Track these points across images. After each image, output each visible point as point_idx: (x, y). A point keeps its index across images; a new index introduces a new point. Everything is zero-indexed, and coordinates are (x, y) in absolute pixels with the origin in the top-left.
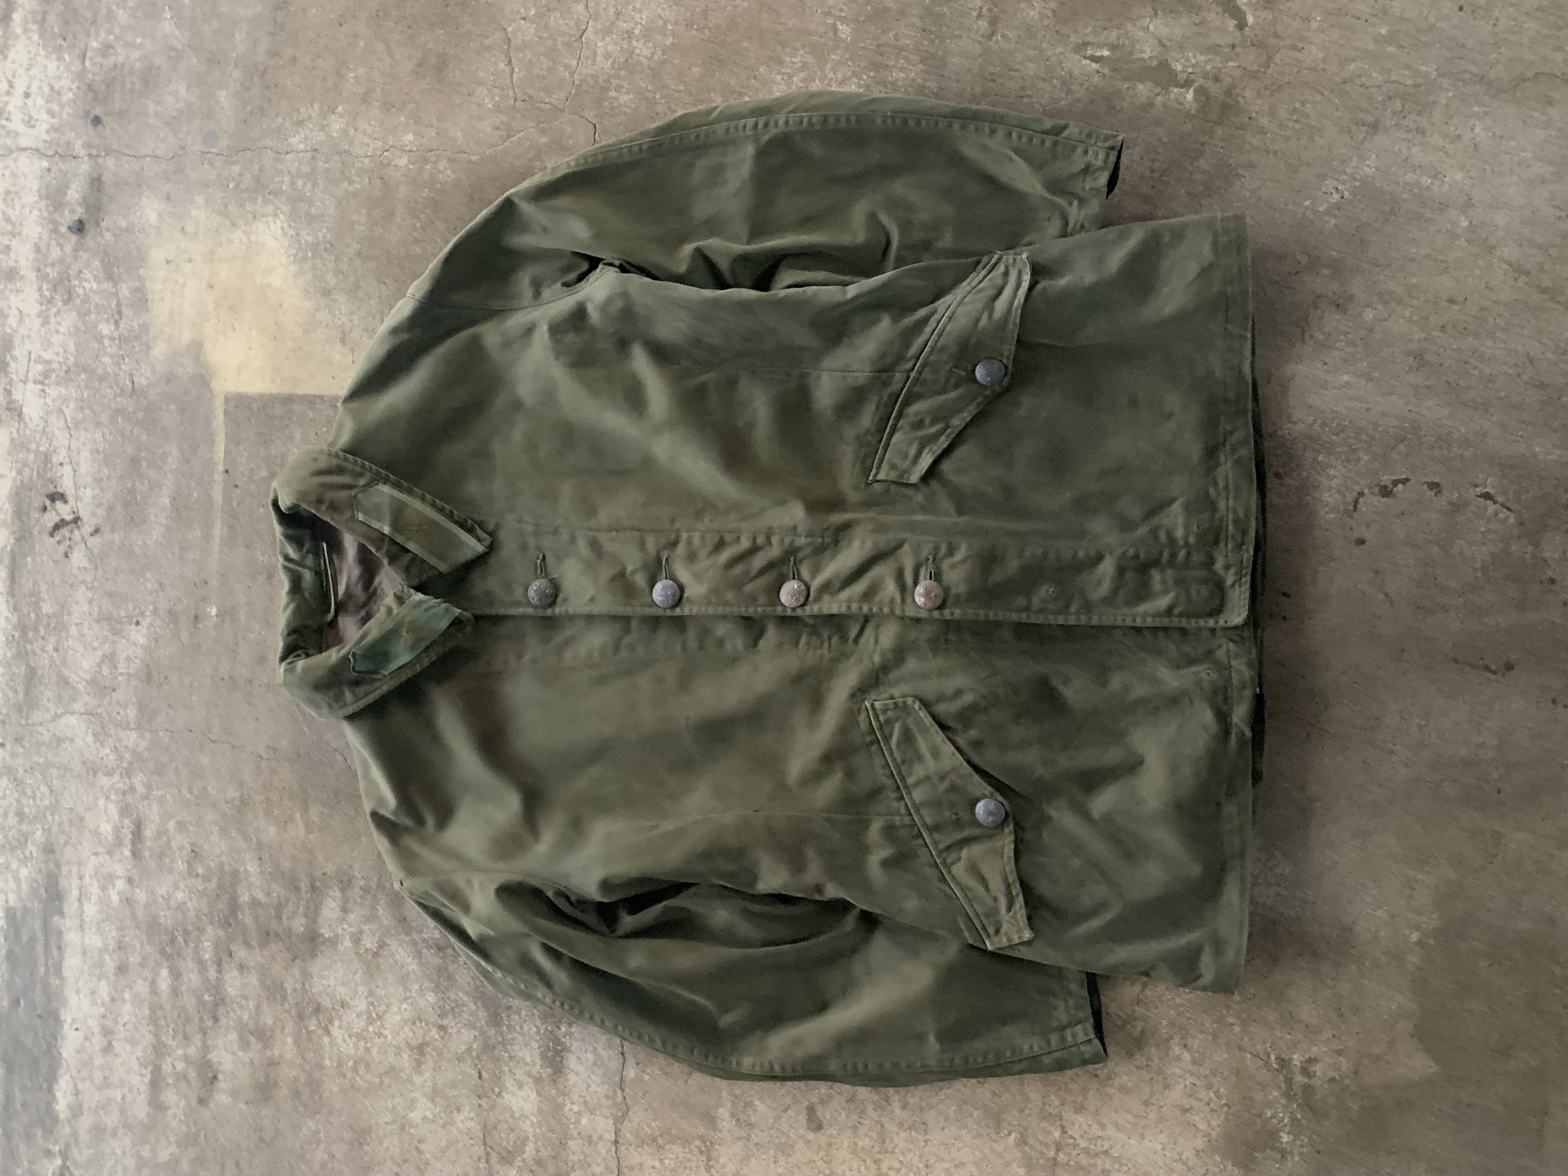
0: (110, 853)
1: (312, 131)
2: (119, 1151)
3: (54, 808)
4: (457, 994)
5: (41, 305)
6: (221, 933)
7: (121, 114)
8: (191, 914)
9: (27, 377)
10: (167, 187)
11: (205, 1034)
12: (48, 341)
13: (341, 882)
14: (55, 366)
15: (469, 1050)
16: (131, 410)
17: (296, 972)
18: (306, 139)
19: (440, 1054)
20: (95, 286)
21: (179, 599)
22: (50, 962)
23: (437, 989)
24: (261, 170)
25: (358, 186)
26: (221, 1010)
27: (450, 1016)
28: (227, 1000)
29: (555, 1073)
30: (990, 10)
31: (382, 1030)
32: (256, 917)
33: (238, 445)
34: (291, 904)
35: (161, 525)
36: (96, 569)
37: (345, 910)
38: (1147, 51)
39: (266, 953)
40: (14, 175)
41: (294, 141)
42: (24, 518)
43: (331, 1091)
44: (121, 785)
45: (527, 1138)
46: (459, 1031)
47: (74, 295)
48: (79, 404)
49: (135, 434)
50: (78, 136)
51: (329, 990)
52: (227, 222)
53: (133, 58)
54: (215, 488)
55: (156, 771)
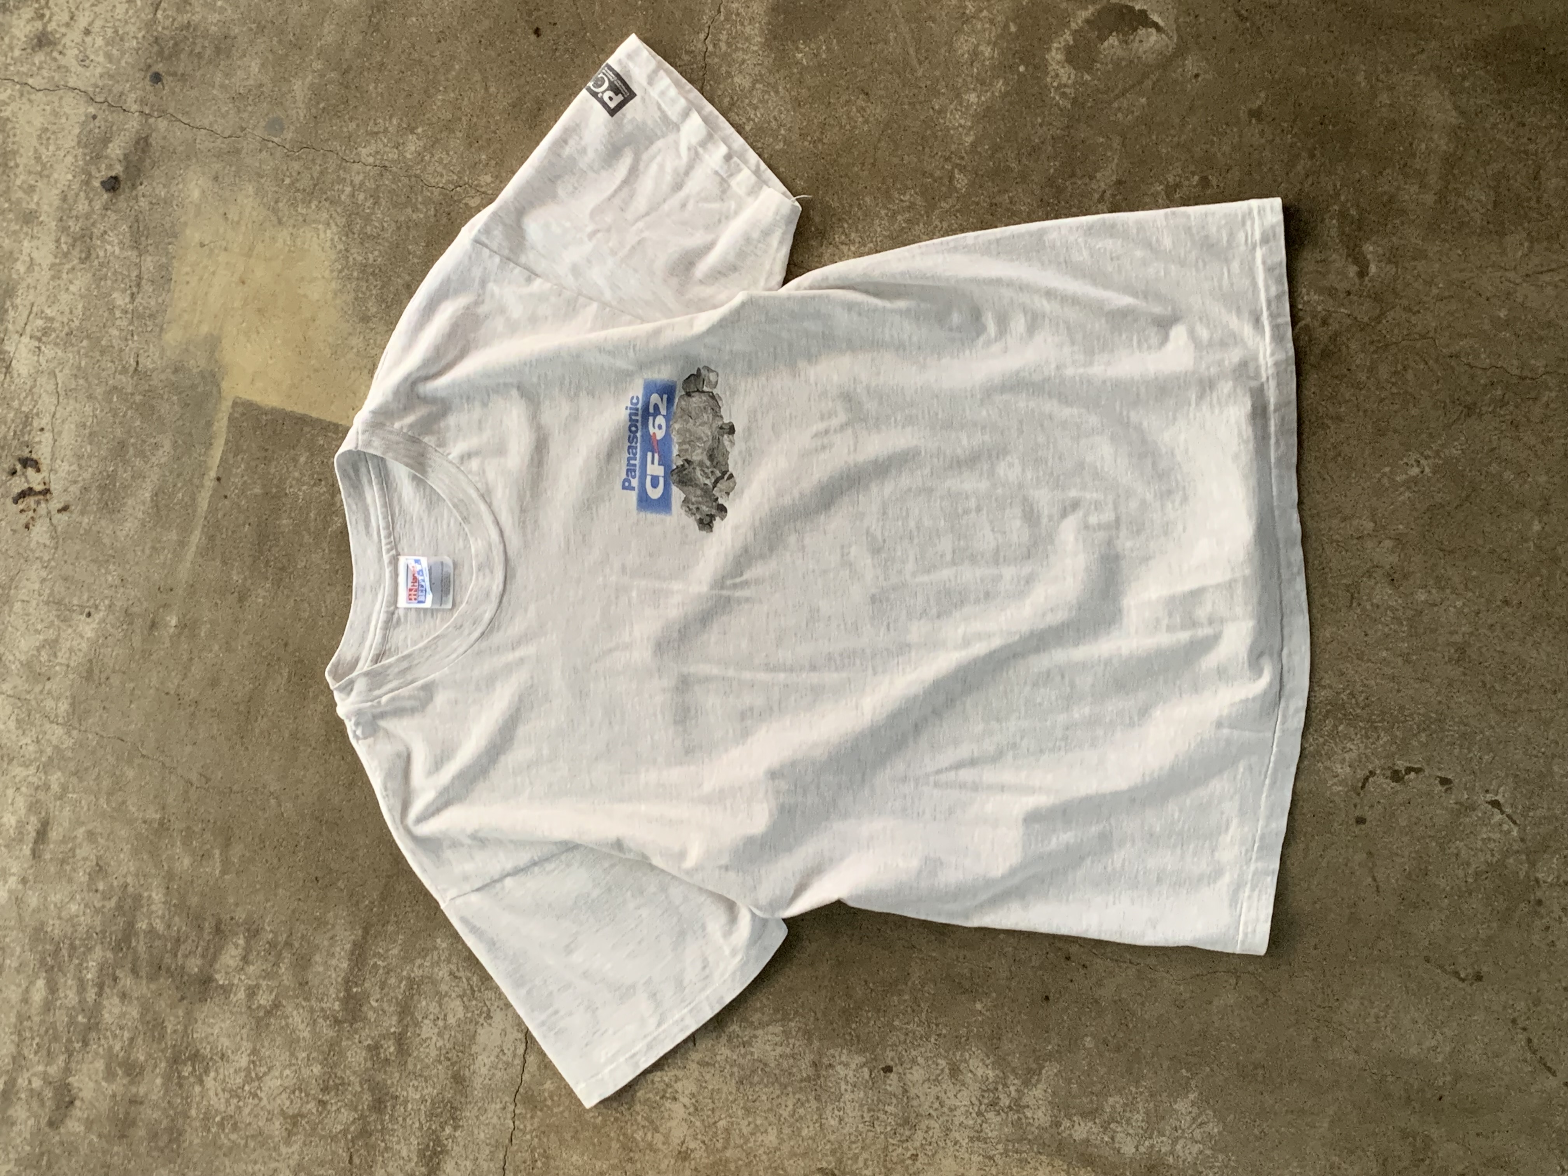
0: (7, 846)
1: (385, 146)
4: (344, 1071)
5: (56, 257)
6: (109, 955)
7: (183, 78)
8: (82, 929)
9: (24, 329)
10: (217, 166)
11: (69, 1057)
12: (55, 296)
13: (248, 930)
14: (56, 325)
15: (345, 1132)
16: (129, 391)
17: (181, 1013)
18: (377, 153)
19: (314, 1129)
20: (117, 251)
21: (139, 600)
23: (324, 1063)
24: (322, 173)
25: (422, 216)
26: (93, 1035)
27: (333, 1093)
28: (102, 1026)
29: (429, 1172)
31: (259, 1093)
32: (150, 947)
33: (235, 455)
34: (190, 941)
35: (136, 518)
36: (56, 548)
37: (245, 959)
39: (153, 986)
40: (55, 113)
41: (364, 151)
43: (191, 1143)
44: (35, 780)
46: (338, 1110)
47: (94, 256)
48: (75, 372)
49: (128, 417)
50: (133, 88)
51: (211, 1039)
52: (274, 218)
53: (210, 21)
54: (203, 494)
55: (75, 773)
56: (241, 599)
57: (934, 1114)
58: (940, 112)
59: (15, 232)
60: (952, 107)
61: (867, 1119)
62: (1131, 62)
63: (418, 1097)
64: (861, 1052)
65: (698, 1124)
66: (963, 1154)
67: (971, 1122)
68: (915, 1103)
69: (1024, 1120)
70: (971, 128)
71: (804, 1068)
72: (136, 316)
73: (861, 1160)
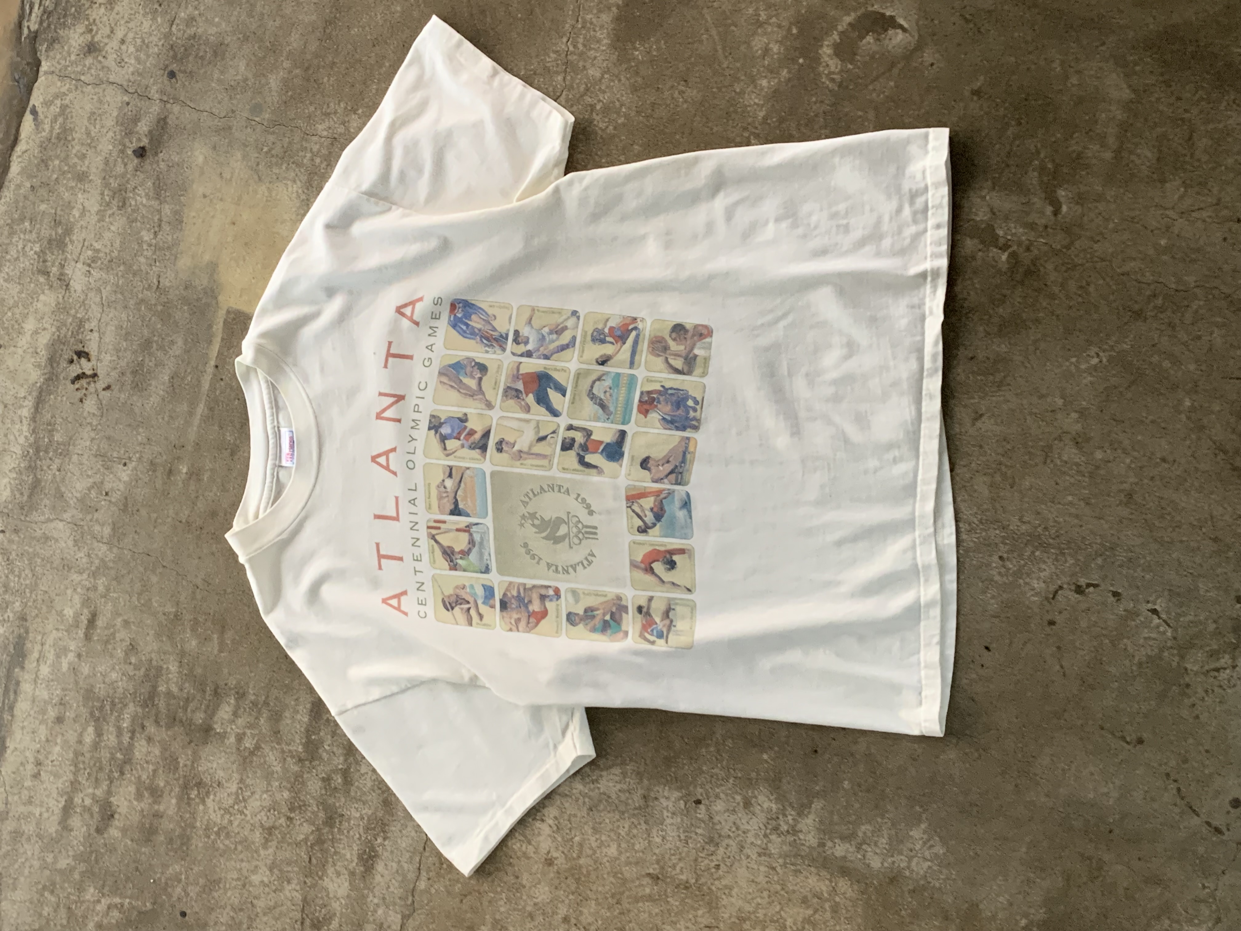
0: (68, 631)
1: (335, 123)
2: (29, 853)
3: (34, 588)
4: (305, 796)
5: (101, 205)
6: (139, 710)
7: (191, 75)
8: (121, 690)
9: (79, 258)
10: (215, 139)
11: (111, 782)
12: (100, 234)
13: (237, 693)
14: (101, 255)
15: (306, 840)
16: (153, 302)
17: (190, 753)
18: (330, 128)
19: (284, 838)
20: (144, 201)
21: (160, 454)
22: (7, 701)
23: (292, 789)
24: (290, 143)
26: (128, 767)
27: (297, 812)
28: (134, 761)
29: (366, 871)
31: (245, 811)
32: (168, 705)
34: (196, 701)
35: (158, 394)
36: (102, 416)
37: (235, 714)
38: (981, 216)
39: (170, 733)
40: (100, 101)
41: (320, 127)
42: (55, 365)
43: (196, 846)
44: (87, 583)
45: (335, 914)
46: (301, 824)
47: (128, 204)
48: (114, 289)
49: (152, 322)
50: (155, 83)
51: (211, 771)
52: (256, 177)
53: (209, 32)
54: (206, 377)
55: (116, 579)
56: (232, 454)
57: (732, 835)
58: (739, 94)
59: (72, 188)
60: (749, 89)
61: (683, 837)
62: (883, 54)
63: (358, 815)
64: (679, 789)
65: (560, 839)
66: (753, 865)
67: (759, 842)
68: (718, 827)
69: (798, 842)
70: (763, 106)
71: (637, 799)
72: (157, 248)
73: (678, 868)
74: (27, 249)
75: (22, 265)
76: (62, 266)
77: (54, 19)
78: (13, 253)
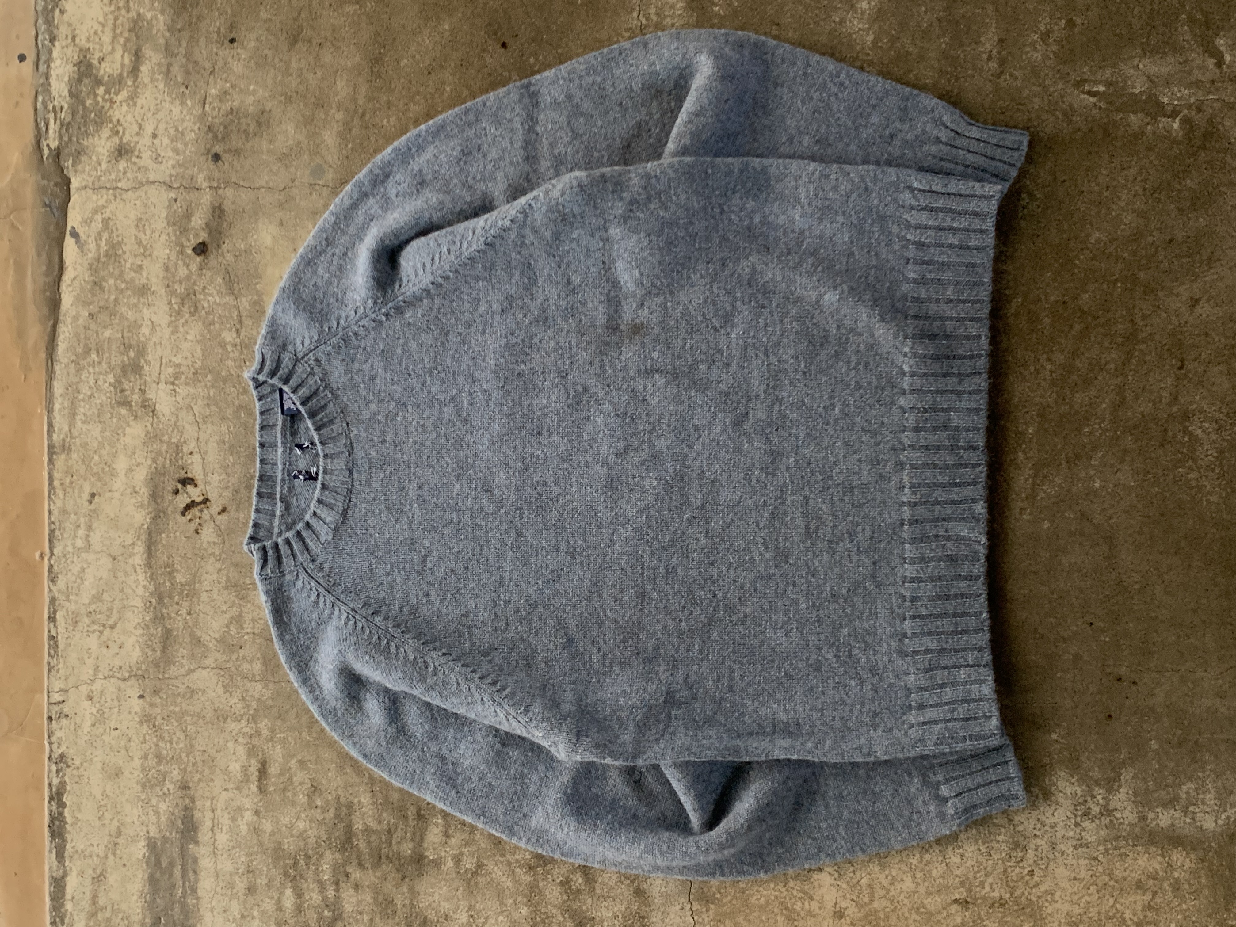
0: (238, 788)
3: (190, 749)
4: (546, 907)
5: (171, 316)
6: (338, 856)
7: (237, 152)
8: (312, 840)
9: (159, 378)
10: (280, 214)
12: (177, 346)
14: (183, 369)
17: (405, 890)
20: (218, 300)
22: (187, 885)
23: (529, 904)
28: (345, 916)
30: (999, 53)
32: (369, 842)
34: (399, 830)
36: (224, 543)
37: (447, 835)
38: (1139, 87)
39: (378, 874)
40: (145, 205)
42: (159, 500)
44: (248, 729)
47: (200, 307)
48: (207, 402)
50: (200, 170)
51: (434, 905)
53: (247, 103)
55: (279, 717)
57: (1038, 833)
58: (841, 23)
59: (135, 305)
60: (849, 16)
61: (984, 850)
63: (610, 914)
65: (844, 886)
66: (1071, 861)
67: (1071, 834)
68: (1020, 828)
69: (1115, 822)
70: (869, 29)
72: (243, 346)
73: (987, 885)
74: (100, 383)
75: (98, 402)
76: (143, 391)
77: (73, 130)
78: (85, 390)
